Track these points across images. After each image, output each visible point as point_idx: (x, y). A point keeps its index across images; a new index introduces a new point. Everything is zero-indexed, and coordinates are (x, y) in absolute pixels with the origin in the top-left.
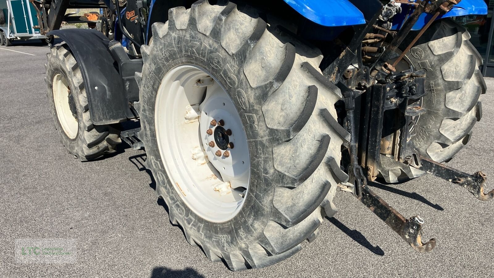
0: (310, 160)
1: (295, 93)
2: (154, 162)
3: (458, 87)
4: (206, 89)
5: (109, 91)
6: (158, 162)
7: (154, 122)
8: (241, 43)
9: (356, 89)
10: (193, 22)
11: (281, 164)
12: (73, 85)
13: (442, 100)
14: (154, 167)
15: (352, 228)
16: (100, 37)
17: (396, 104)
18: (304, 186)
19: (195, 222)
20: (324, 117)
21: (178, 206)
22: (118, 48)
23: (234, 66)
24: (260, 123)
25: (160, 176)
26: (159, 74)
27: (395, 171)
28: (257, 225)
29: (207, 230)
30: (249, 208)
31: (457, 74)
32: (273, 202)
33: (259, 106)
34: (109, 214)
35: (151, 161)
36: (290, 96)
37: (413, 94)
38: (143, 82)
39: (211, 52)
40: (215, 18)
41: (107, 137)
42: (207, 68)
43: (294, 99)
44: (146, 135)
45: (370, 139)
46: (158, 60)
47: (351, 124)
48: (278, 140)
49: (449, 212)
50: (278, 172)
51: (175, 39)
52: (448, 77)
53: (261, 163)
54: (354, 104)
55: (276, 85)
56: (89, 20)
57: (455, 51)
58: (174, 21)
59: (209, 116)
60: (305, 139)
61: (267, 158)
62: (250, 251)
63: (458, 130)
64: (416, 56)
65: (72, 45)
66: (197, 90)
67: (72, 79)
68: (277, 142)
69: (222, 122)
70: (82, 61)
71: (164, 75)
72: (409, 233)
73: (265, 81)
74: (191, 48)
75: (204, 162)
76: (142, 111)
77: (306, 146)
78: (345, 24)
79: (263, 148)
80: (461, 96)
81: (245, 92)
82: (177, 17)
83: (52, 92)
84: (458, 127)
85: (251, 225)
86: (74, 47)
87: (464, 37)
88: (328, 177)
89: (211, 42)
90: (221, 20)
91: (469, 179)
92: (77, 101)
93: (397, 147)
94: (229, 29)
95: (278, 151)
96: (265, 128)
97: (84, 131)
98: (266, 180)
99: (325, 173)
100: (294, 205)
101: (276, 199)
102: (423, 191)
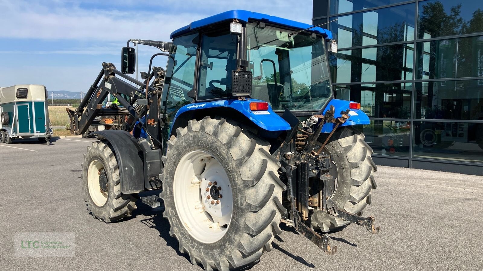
0: (264, 197)
1: (256, 163)
2: (171, 211)
3: (357, 166)
4: (205, 165)
5: (135, 170)
6: (174, 211)
7: (173, 185)
8: (229, 139)
9: (294, 166)
10: (202, 128)
11: (250, 199)
12: (108, 167)
13: (349, 174)
14: (171, 214)
15: (297, 255)
16: (129, 135)
17: (315, 174)
18: (261, 211)
19: (197, 246)
20: (271, 175)
21: (186, 238)
22: (145, 142)
23: (225, 150)
24: (238, 178)
25: (174, 220)
26: (179, 156)
27: (327, 223)
28: (237, 238)
29: (205, 249)
30: (232, 229)
31: (355, 158)
32: (246, 221)
33: (238, 169)
34: (135, 251)
35: (168, 211)
36: (253, 164)
37: (324, 168)
38: (168, 161)
39: (213, 143)
40: (215, 126)
41: (129, 204)
42: (210, 151)
43: (255, 166)
44: (166, 194)
45: (302, 194)
46: (179, 148)
47: (290, 185)
48: (248, 186)
49: (360, 247)
50: (248, 203)
51: (191, 137)
52: (351, 160)
53: (239, 200)
54: (292, 173)
55: (246, 158)
56: (106, 123)
57: (353, 145)
58: (191, 127)
59: (207, 180)
60: (261, 186)
61: (242, 196)
62: (233, 256)
63: (361, 193)
64: (332, 148)
65: (112, 140)
66: (200, 165)
67: (108, 163)
68: (247, 187)
69: (216, 183)
70: (118, 151)
71: (182, 156)
72: (323, 244)
73: (241, 156)
74: (201, 141)
75: (202, 211)
76: (165, 179)
77: (262, 190)
78: (279, 130)
79: (240, 191)
80: (360, 172)
81: (231, 162)
82: (193, 125)
83: (86, 174)
84: (360, 191)
85: (233, 238)
86: (113, 142)
87: (359, 137)
88: (275, 208)
89: (213, 138)
90: (218, 127)
91: (365, 221)
92: (110, 177)
93: (321, 202)
94: (222, 132)
95: (248, 192)
96: (241, 180)
97: (113, 199)
98: (242, 209)
99: (273, 205)
100: (257, 222)
101: (247, 220)
102: (346, 237)
